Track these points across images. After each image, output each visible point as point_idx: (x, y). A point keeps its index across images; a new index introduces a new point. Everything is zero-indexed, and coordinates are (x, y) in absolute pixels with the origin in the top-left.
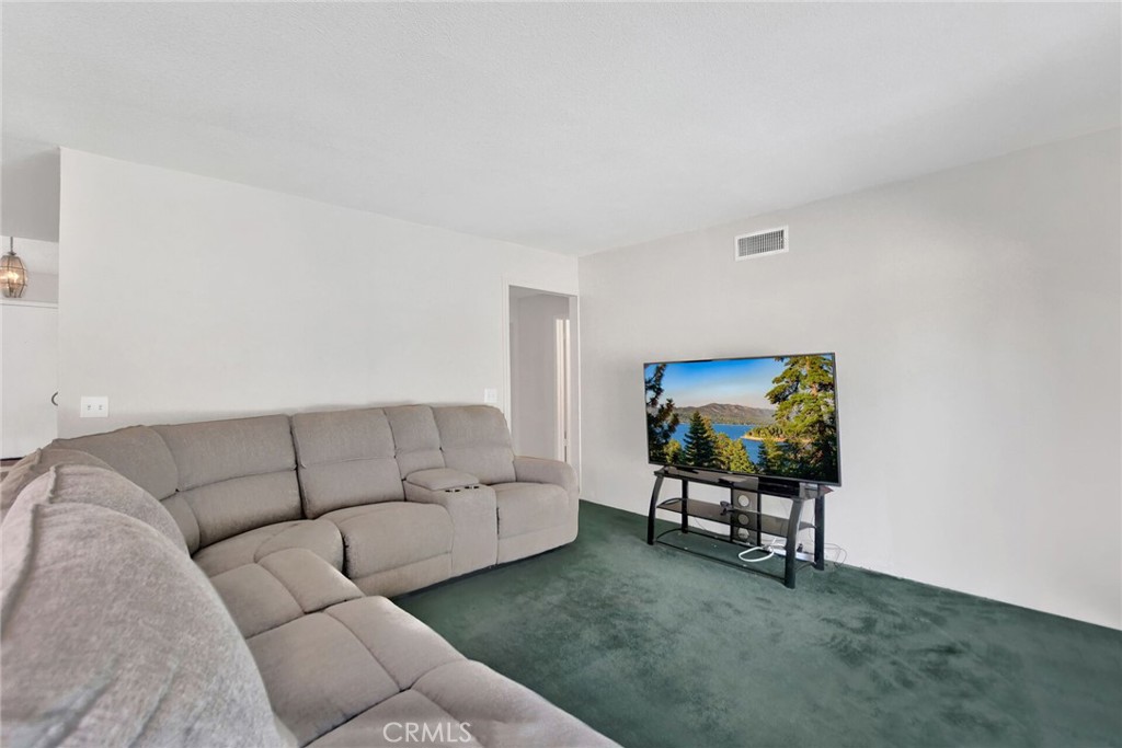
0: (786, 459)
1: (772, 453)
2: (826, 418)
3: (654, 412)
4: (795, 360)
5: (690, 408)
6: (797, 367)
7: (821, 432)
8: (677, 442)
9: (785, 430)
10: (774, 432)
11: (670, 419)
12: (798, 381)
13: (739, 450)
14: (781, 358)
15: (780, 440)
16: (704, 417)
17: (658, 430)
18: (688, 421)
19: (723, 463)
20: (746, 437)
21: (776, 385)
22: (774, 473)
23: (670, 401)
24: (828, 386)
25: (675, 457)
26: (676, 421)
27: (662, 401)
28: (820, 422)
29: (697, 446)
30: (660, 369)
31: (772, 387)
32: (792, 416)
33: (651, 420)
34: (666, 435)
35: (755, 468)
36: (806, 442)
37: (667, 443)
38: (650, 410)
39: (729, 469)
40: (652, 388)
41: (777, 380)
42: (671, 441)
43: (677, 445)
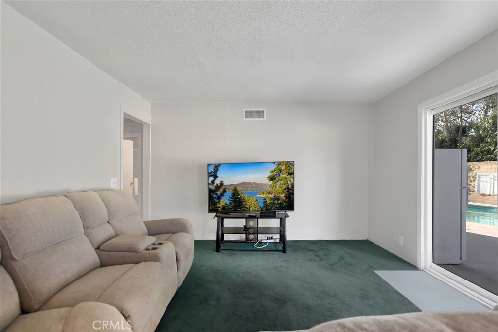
0: (274, 204)
1: (269, 202)
2: (290, 186)
3: (213, 187)
4: (280, 164)
5: (232, 185)
6: (280, 166)
7: (288, 192)
8: (225, 201)
9: (274, 192)
10: (270, 193)
11: (221, 190)
12: (280, 172)
13: (253, 203)
14: (275, 163)
15: (272, 196)
16: (239, 188)
17: (215, 196)
18: (231, 191)
19: (247, 208)
20: (258, 196)
21: (271, 173)
22: (269, 210)
23: (222, 182)
24: (291, 174)
25: (224, 208)
26: (224, 191)
27: (218, 182)
28: (288, 188)
29: (235, 202)
30: (217, 167)
31: (270, 174)
32: (277, 186)
33: (210, 191)
34: (219, 198)
35: (261, 209)
36: (282, 196)
37: (219, 202)
38: (211, 187)
39: (250, 210)
40: (212, 176)
41: (272, 172)
42: (221, 201)
43: (224, 202)
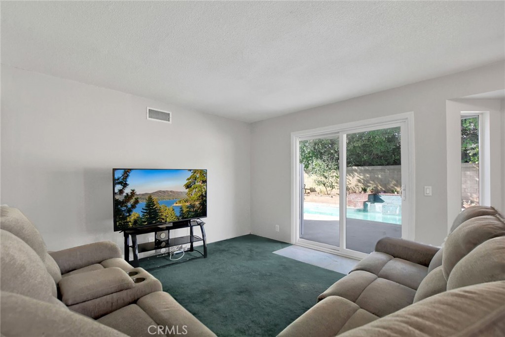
0: (190, 212)
1: (185, 210)
2: (204, 193)
3: (120, 198)
4: (195, 171)
5: (146, 194)
6: (195, 174)
7: (202, 199)
8: (137, 213)
9: (190, 199)
10: (186, 201)
11: (132, 201)
12: (196, 180)
13: (169, 213)
14: (190, 170)
15: (188, 204)
16: (154, 198)
17: (124, 208)
18: (145, 201)
19: (163, 219)
20: (175, 205)
21: (188, 181)
22: (186, 218)
23: (133, 191)
24: (205, 182)
25: (135, 222)
26: (137, 202)
27: (127, 191)
28: (202, 195)
29: (149, 213)
30: (127, 172)
31: (186, 182)
32: (193, 194)
33: (117, 203)
34: (129, 211)
35: (178, 218)
36: (197, 203)
37: (130, 215)
38: (117, 197)
39: (166, 221)
40: (120, 183)
41: (188, 179)
42: (133, 214)
43: (137, 215)
